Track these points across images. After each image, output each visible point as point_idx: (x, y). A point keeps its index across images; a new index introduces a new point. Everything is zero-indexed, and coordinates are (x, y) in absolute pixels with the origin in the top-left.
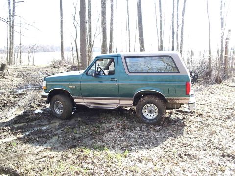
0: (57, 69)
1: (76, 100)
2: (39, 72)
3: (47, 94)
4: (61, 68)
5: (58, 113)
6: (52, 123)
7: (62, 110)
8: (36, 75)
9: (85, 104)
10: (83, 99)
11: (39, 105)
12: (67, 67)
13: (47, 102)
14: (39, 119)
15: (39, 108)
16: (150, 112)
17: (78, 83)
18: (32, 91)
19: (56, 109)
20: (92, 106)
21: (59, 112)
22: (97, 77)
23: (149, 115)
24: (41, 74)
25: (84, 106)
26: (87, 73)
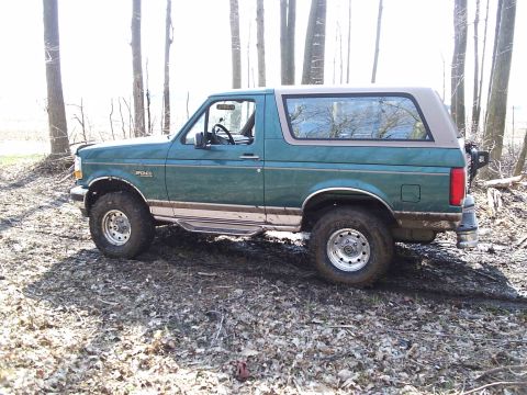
1: (154, 210)
3: (84, 191)
9: (176, 220)
10: (172, 206)
16: (349, 251)
17: (160, 164)
20: (194, 227)
23: (346, 259)
26: (182, 139)
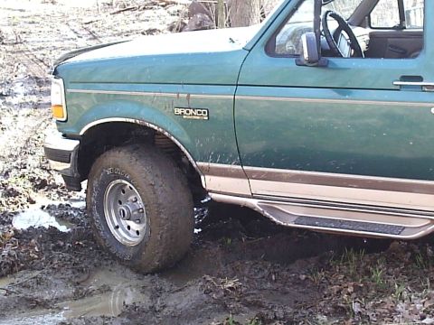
0: (131, 15)
1: (209, 182)
2: (64, 29)
3: (71, 145)
4: (148, 13)
5: (120, 235)
6: (90, 294)
7: (139, 221)
8: (52, 40)
9: (254, 203)
10: (246, 175)
11: (41, 185)
12: (172, 9)
13: (72, 183)
14: (29, 265)
15: (42, 198)
17: (223, 95)
18: (26, 111)
19: (111, 219)
20: (290, 216)
21: (127, 231)
22: (324, 66)
24: (72, 35)
25: (248, 210)
26: (268, 44)
